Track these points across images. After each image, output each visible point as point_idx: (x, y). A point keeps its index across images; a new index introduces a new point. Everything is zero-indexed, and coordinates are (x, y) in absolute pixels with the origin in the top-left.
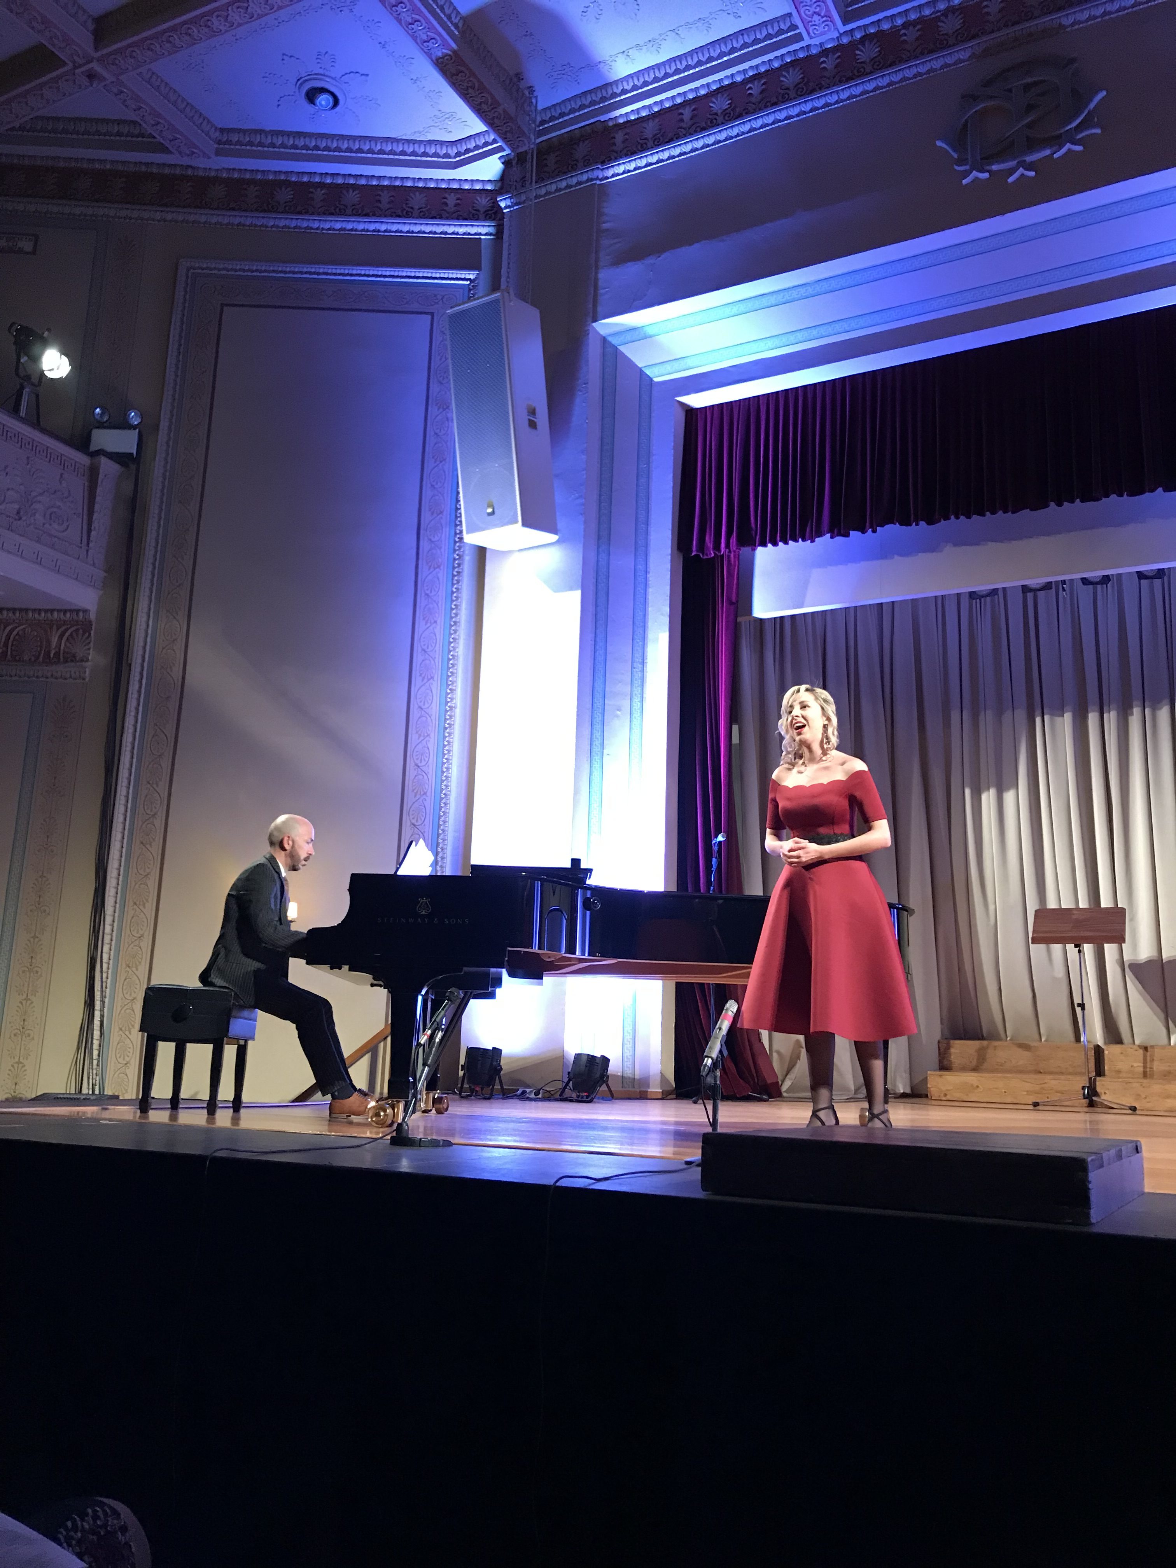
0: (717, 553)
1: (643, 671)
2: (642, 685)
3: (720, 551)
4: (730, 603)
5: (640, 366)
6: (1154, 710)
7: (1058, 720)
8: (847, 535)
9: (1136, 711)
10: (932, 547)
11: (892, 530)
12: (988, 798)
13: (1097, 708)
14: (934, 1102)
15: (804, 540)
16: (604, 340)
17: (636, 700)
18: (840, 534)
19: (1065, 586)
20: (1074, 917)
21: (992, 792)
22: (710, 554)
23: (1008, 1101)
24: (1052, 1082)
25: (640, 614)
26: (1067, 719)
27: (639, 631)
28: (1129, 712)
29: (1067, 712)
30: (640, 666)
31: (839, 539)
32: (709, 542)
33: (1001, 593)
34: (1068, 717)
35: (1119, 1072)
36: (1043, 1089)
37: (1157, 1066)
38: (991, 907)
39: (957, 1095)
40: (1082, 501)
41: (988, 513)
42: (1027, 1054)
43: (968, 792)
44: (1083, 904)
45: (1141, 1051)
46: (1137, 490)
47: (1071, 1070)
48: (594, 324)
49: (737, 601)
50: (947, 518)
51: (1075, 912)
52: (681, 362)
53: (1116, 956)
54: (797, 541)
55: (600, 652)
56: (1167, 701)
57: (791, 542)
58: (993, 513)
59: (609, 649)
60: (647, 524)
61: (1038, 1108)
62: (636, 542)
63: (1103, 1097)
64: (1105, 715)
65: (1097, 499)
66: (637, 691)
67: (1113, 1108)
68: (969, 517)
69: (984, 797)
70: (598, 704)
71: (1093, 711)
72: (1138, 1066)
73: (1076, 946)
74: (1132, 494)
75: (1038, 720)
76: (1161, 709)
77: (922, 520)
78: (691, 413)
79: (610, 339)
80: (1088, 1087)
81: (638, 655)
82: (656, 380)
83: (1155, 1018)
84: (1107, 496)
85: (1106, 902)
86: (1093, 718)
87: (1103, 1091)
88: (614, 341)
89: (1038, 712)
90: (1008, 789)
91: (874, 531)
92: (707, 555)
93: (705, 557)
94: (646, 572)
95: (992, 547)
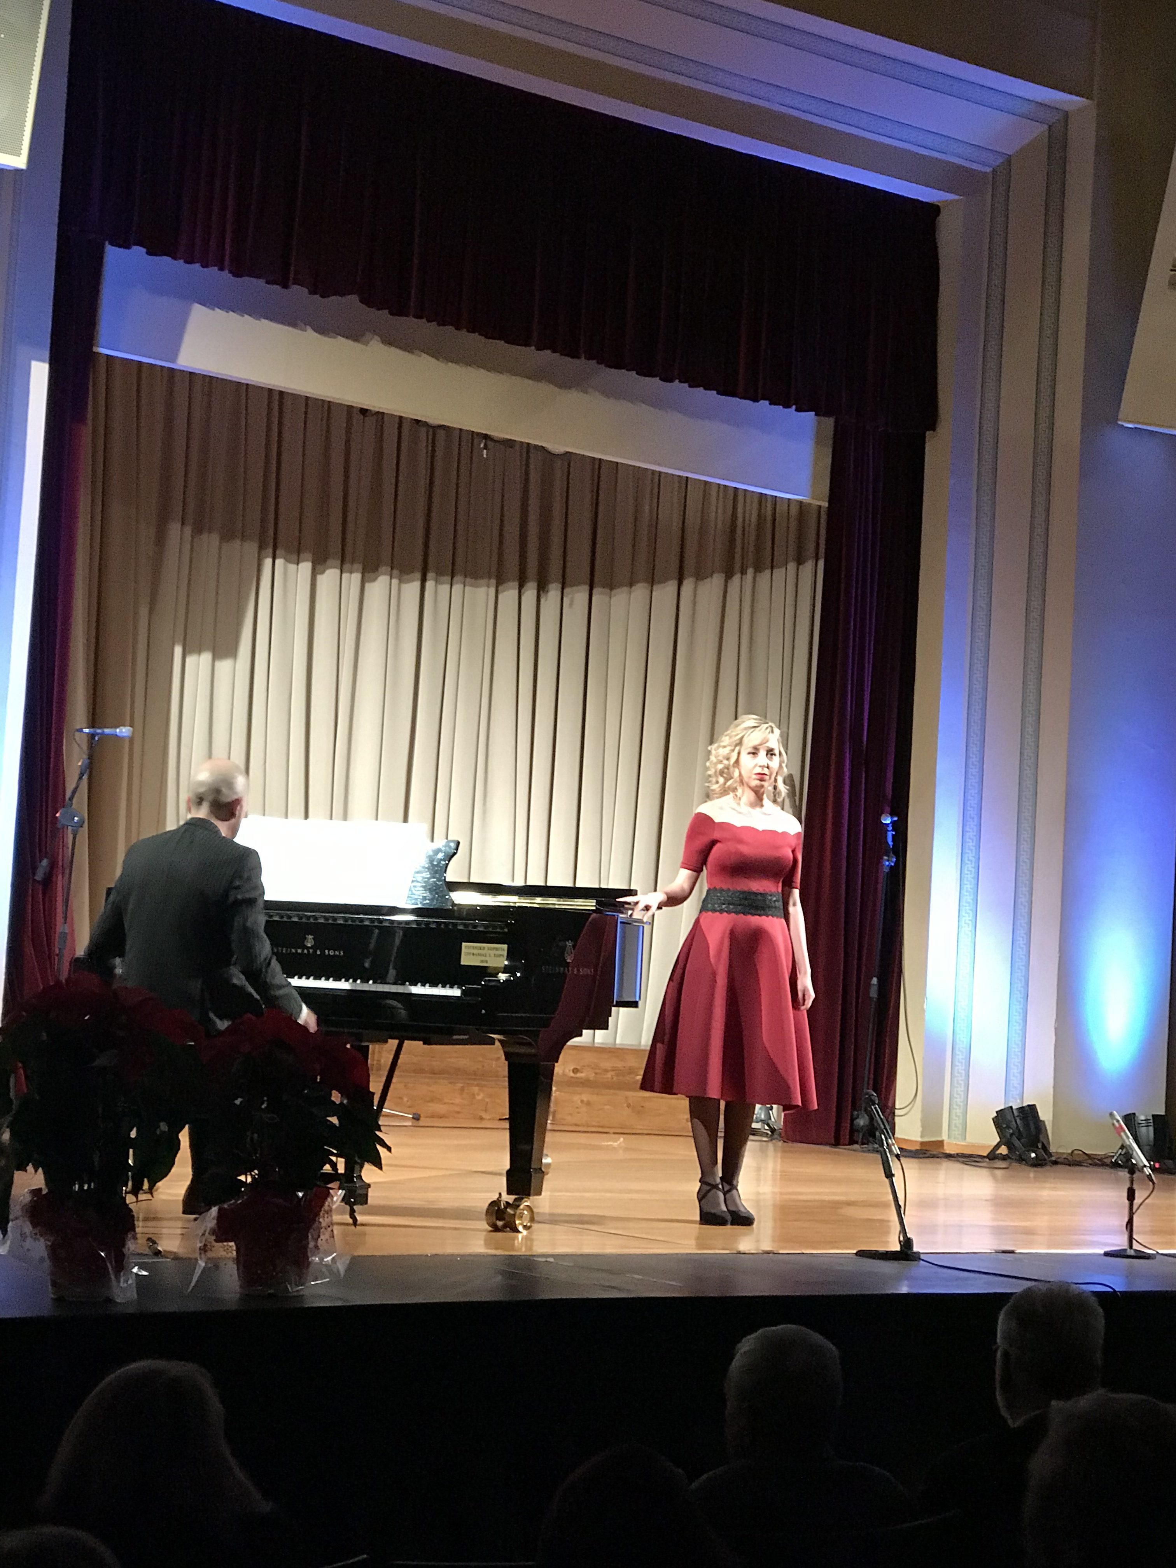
6: (403, 582)
7: (293, 567)
9: (384, 579)
12: (199, 665)
26: (302, 570)
28: (374, 576)
29: (304, 559)
43: (174, 650)
56: (418, 575)
64: (347, 575)
75: (268, 562)
90: (225, 657)
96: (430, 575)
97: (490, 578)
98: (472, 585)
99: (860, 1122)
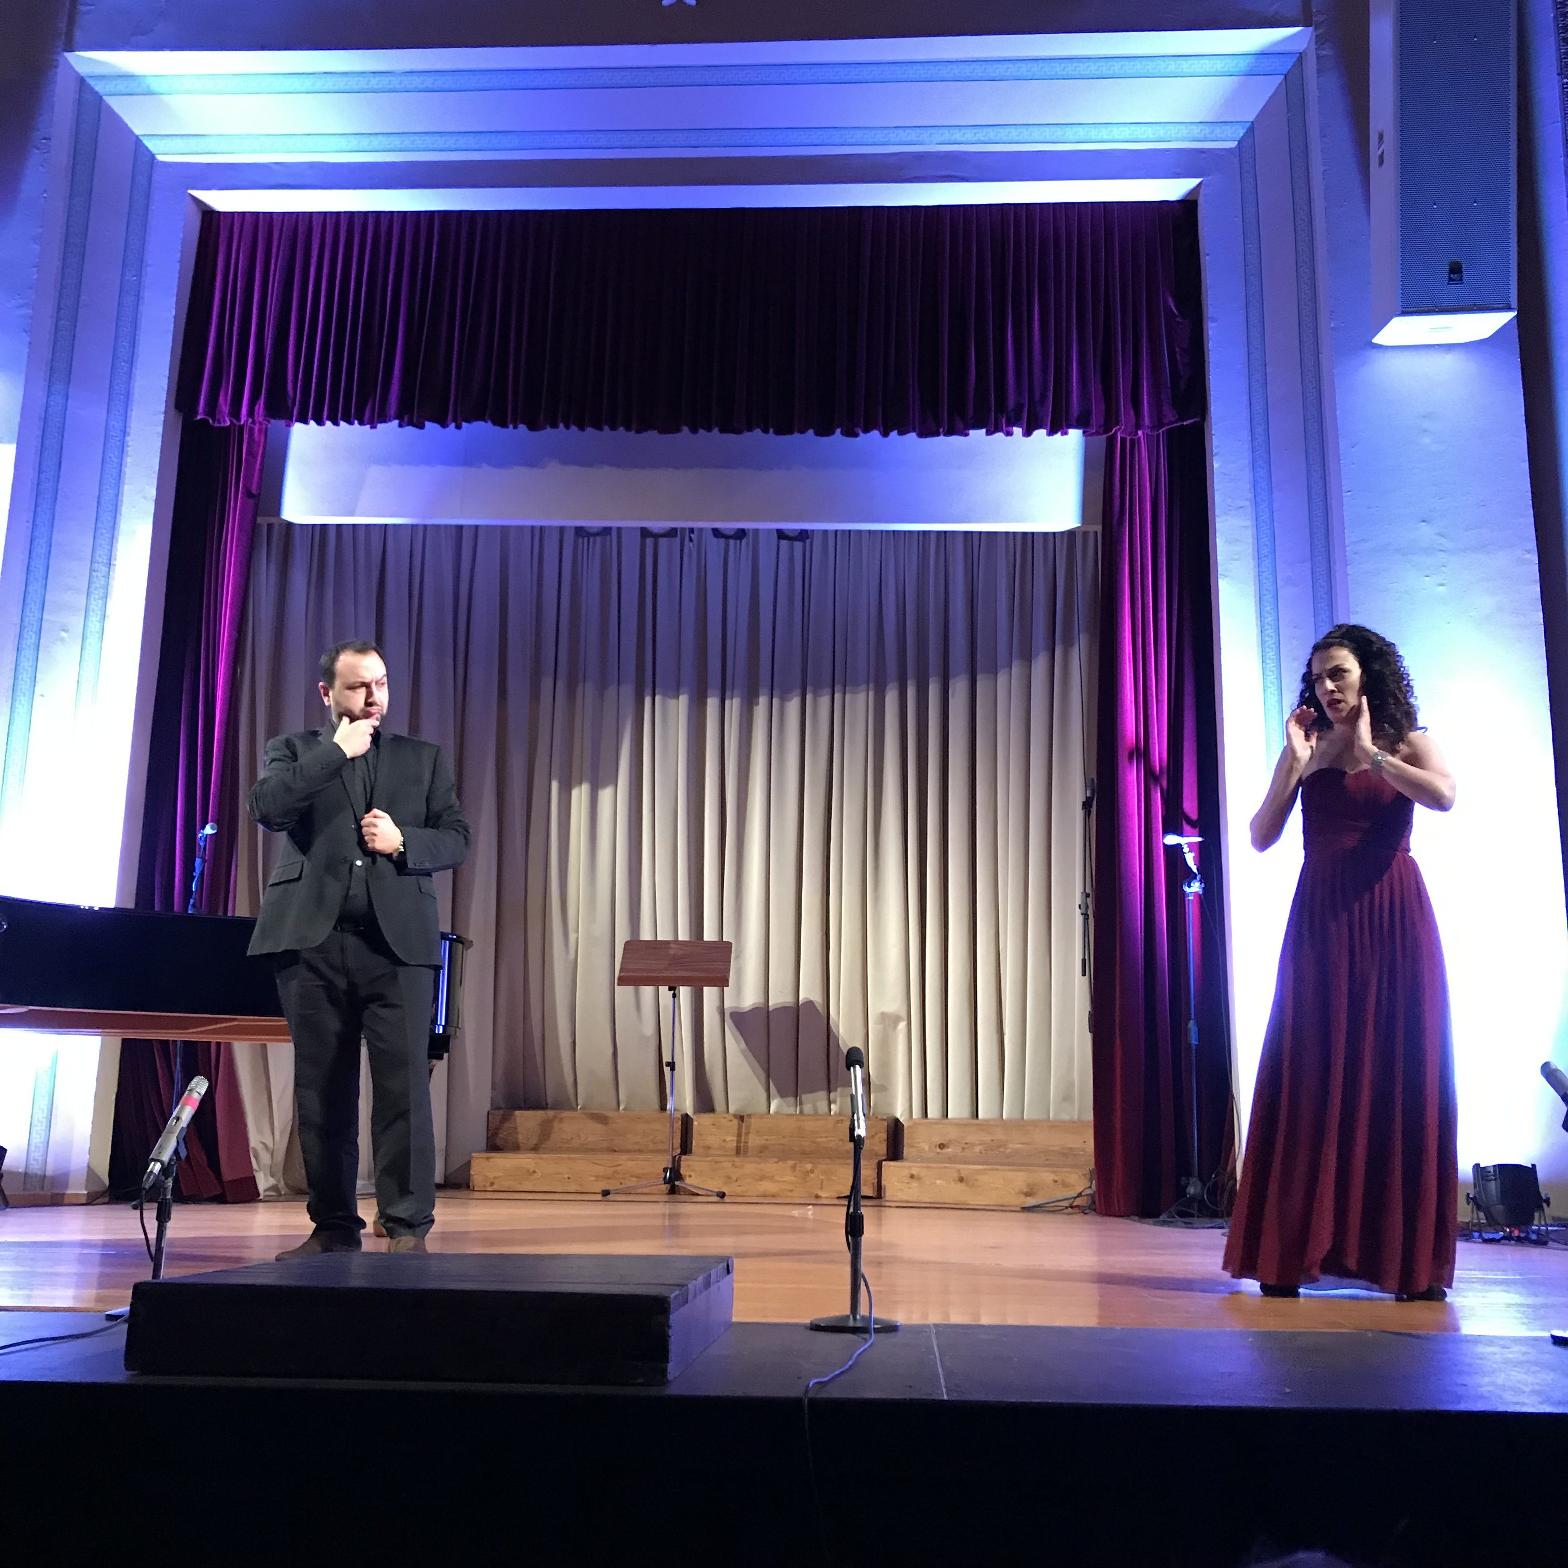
0: (234, 421)
1: (107, 576)
2: (105, 597)
3: (239, 419)
4: (249, 494)
5: (137, 132)
6: (783, 700)
7: (672, 702)
8: (421, 426)
9: (763, 700)
10: (532, 461)
11: (481, 429)
12: (580, 795)
13: (718, 692)
14: (477, 1195)
15: (361, 423)
16: (82, 82)
17: (94, 620)
18: (411, 423)
19: (692, 535)
20: (672, 952)
21: (585, 788)
22: (225, 421)
23: (573, 1188)
24: (628, 1163)
25: (109, 493)
26: (683, 703)
27: (106, 517)
28: (753, 699)
29: (683, 694)
30: (104, 569)
31: (410, 430)
32: (224, 406)
33: (614, 534)
34: (683, 700)
35: (709, 1148)
36: (616, 1172)
37: (754, 1141)
38: (572, 936)
39: (507, 1184)
40: (722, 431)
41: (606, 428)
42: (599, 1127)
43: (555, 785)
44: (683, 936)
45: (736, 1122)
46: (783, 429)
47: (652, 1147)
48: (67, 54)
49: (259, 494)
50: (554, 425)
51: (673, 946)
52: (201, 140)
53: (716, 1003)
54: (351, 423)
55: (41, 542)
56: (798, 691)
57: (342, 423)
58: (613, 428)
59: (55, 536)
60: (131, 363)
61: (610, 1197)
62: (111, 386)
63: (688, 1181)
64: (727, 702)
65: (738, 432)
66: (95, 605)
67: (697, 1195)
68: (582, 428)
69: (575, 793)
70: (32, 617)
71: (714, 696)
72: (731, 1140)
73: (670, 989)
74: (778, 432)
75: (646, 701)
76: (790, 700)
77: (523, 423)
78: (209, 216)
79: (92, 82)
80: (671, 1169)
81: (101, 553)
82: (160, 158)
83: (755, 1081)
84: (750, 429)
85: (709, 935)
86: (712, 704)
87: (688, 1174)
88: (99, 87)
89: (648, 690)
90: (604, 786)
91: (458, 427)
92: (219, 422)
93: (216, 425)
95: (607, 471)
96: (809, 689)
97: (869, 683)
98: (852, 692)
99: (1191, 1190)
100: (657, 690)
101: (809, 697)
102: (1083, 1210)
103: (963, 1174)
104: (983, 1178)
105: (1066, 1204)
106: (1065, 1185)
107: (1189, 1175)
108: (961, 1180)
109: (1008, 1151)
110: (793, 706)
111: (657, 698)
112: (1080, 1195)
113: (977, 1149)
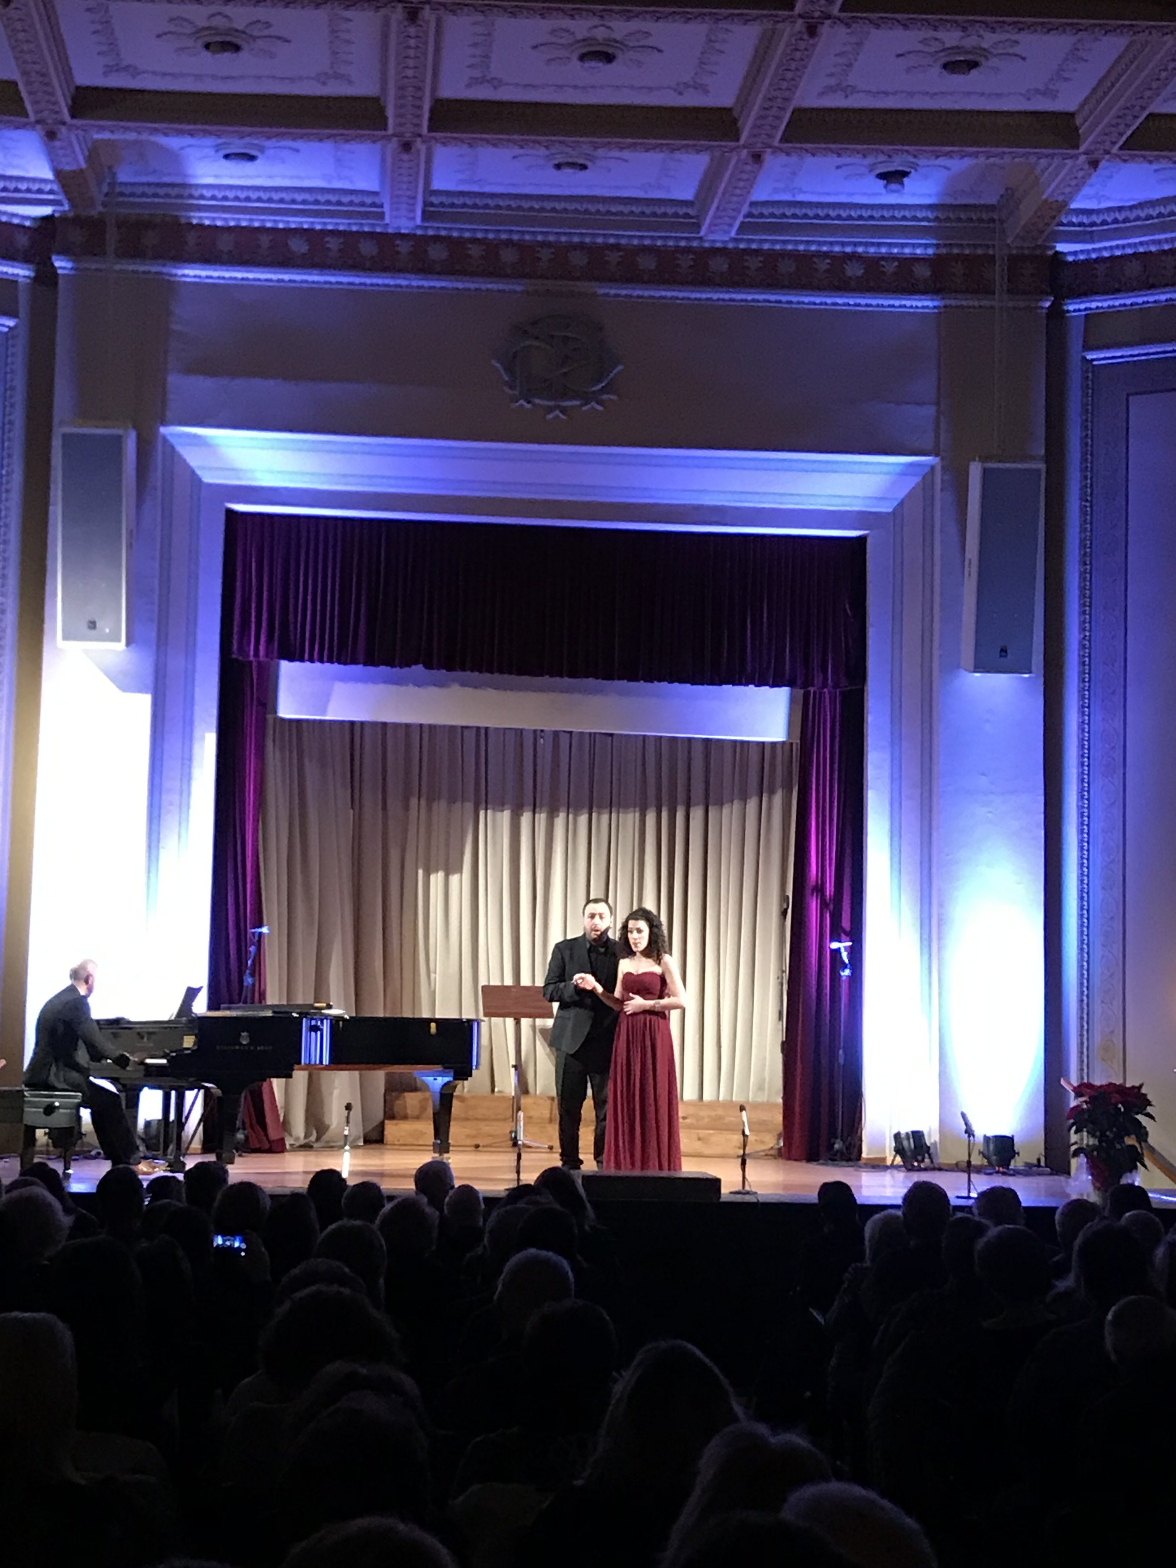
1: (190, 767)
2: (190, 780)
4: (259, 701)
5: (193, 466)
6: (576, 815)
7: (499, 814)
9: (562, 815)
10: (442, 684)
12: (436, 879)
13: (531, 809)
14: (388, 1147)
18: (371, 665)
20: (513, 994)
21: (441, 875)
22: (249, 658)
24: (486, 1128)
25: (189, 712)
26: (506, 816)
27: (188, 729)
28: (555, 814)
29: (506, 809)
30: (188, 762)
31: (370, 668)
34: (507, 813)
35: (531, 1117)
38: (433, 975)
39: (410, 1140)
40: (568, 678)
41: (497, 673)
43: (420, 872)
48: (161, 428)
49: (265, 703)
50: (464, 670)
51: (513, 990)
52: (236, 471)
55: (158, 750)
56: (586, 810)
58: (501, 673)
59: (163, 746)
60: (195, 624)
61: (480, 1149)
62: (187, 642)
64: (537, 816)
69: (433, 877)
73: (515, 1019)
75: (482, 814)
78: (233, 516)
81: (185, 752)
82: (205, 481)
86: (527, 817)
88: (174, 443)
89: (483, 805)
90: (455, 872)
91: (401, 668)
93: (245, 660)
94: (194, 672)
96: (594, 809)
97: (635, 807)
98: (624, 813)
99: (836, 1146)
100: (489, 806)
101: (594, 815)
102: (774, 1157)
103: (701, 1136)
104: (713, 1139)
105: (763, 1154)
106: (762, 1142)
107: (836, 1138)
108: (699, 1139)
109: (726, 1121)
110: (583, 819)
111: (489, 811)
112: (772, 1148)
113: (706, 1120)
